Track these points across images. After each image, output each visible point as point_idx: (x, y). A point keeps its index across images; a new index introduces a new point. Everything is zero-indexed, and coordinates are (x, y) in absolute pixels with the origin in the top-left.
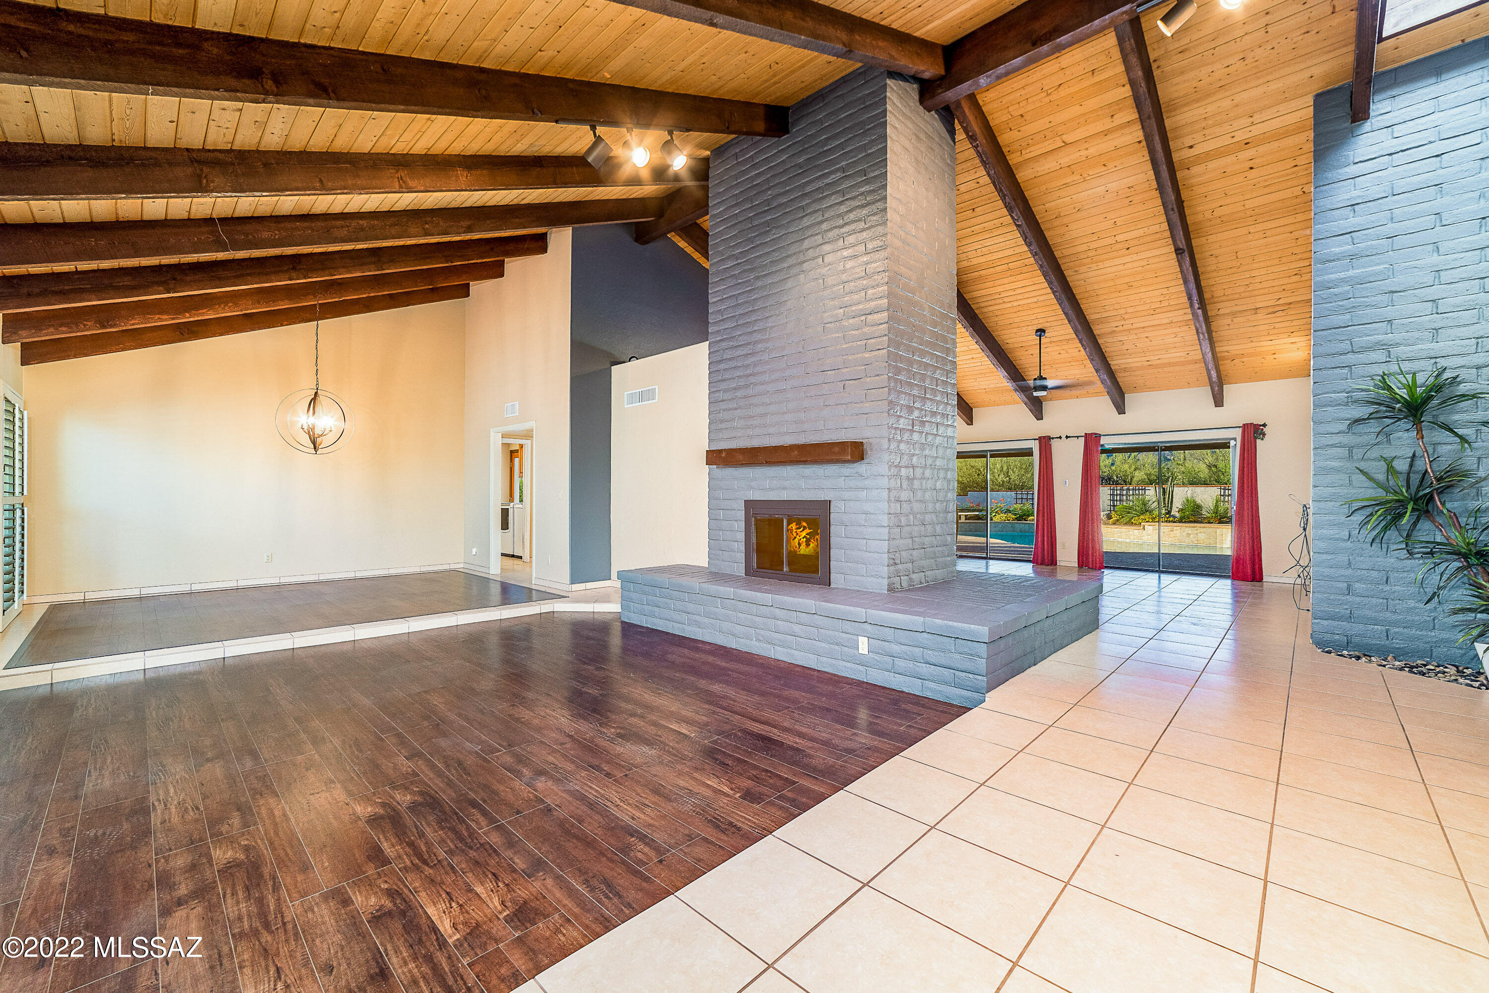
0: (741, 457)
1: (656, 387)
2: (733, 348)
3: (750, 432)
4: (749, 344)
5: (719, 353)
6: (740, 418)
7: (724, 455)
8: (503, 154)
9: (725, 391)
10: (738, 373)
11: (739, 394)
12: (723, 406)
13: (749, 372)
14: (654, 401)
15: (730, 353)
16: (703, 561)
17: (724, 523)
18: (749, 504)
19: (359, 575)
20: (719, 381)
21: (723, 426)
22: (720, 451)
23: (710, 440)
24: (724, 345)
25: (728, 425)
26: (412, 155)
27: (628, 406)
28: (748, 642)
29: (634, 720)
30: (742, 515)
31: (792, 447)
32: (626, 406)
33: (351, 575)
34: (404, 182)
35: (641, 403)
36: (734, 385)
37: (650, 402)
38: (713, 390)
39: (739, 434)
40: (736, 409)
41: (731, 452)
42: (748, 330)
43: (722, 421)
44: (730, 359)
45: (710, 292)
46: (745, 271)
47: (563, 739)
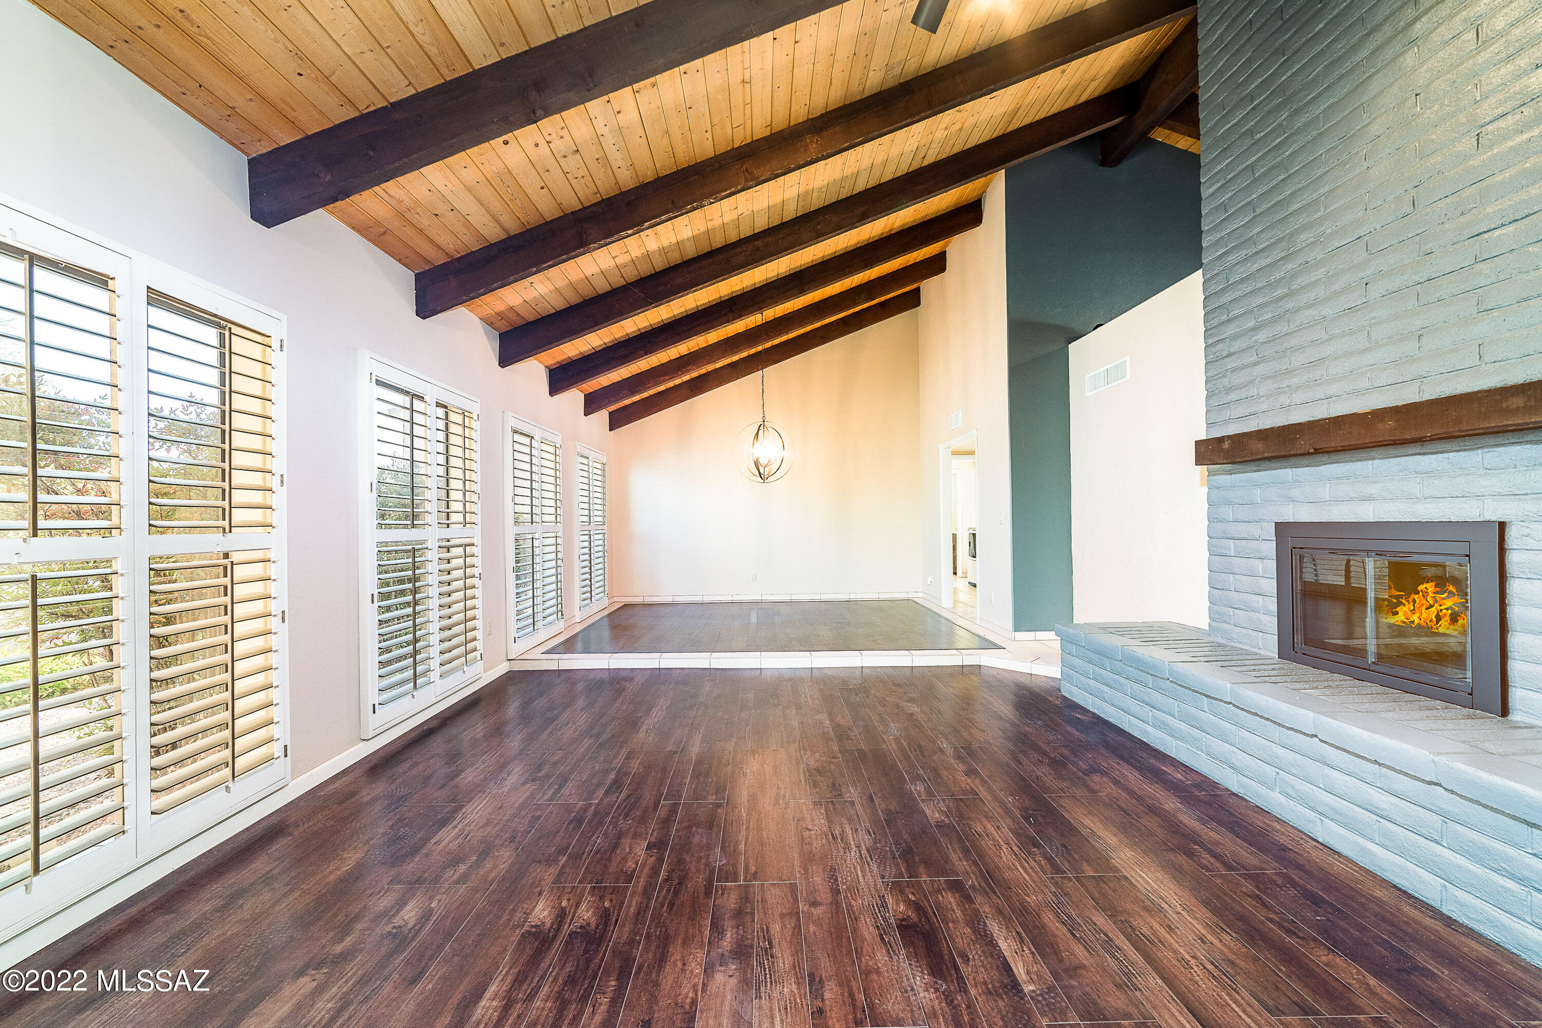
0: (1260, 446)
1: (1127, 359)
2: (1247, 259)
3: (1284, 400)
4: (1281, 240)
5: (1220, 277)
6: (1266, 378)
7: (1226, 445)
8: (858, 98)
9: (1234, 337)
10: (1259, 300)
11: (1261, 336)
12: (1231, 363)
13: (1278, 293)
14: (1125, 380)
15: (1242, 270)
16: (1203, 622)
17: (1237, 561)
18: (1282, 529)
19: (825, 597)
20: (1222, 323)
21: (1232, 396)
22: (1220, 440)
23: (1210, 425)
24: (1231, 259)
25: (1243, 394)
26: (757, 140)
27: (1090, 394)
28: (1263, 790)
29: (950, 899)
30: (1270, 548)
31: (1379, 415)
32: (1088, 394)
33: (817, 597)
34: (750, 174)
35: (1107, 387)
36: (1251, 324)
37: (1120, 381)
38: (1211, 341)
39: (1264, 407)
40: (1256, 364)
41: (1239, 440)
42: (1278, 217)
43: (1229, 390)
44: (1242, 281)
45: (1202, 180)
46: (1270, 112)
47: (825, 896)
